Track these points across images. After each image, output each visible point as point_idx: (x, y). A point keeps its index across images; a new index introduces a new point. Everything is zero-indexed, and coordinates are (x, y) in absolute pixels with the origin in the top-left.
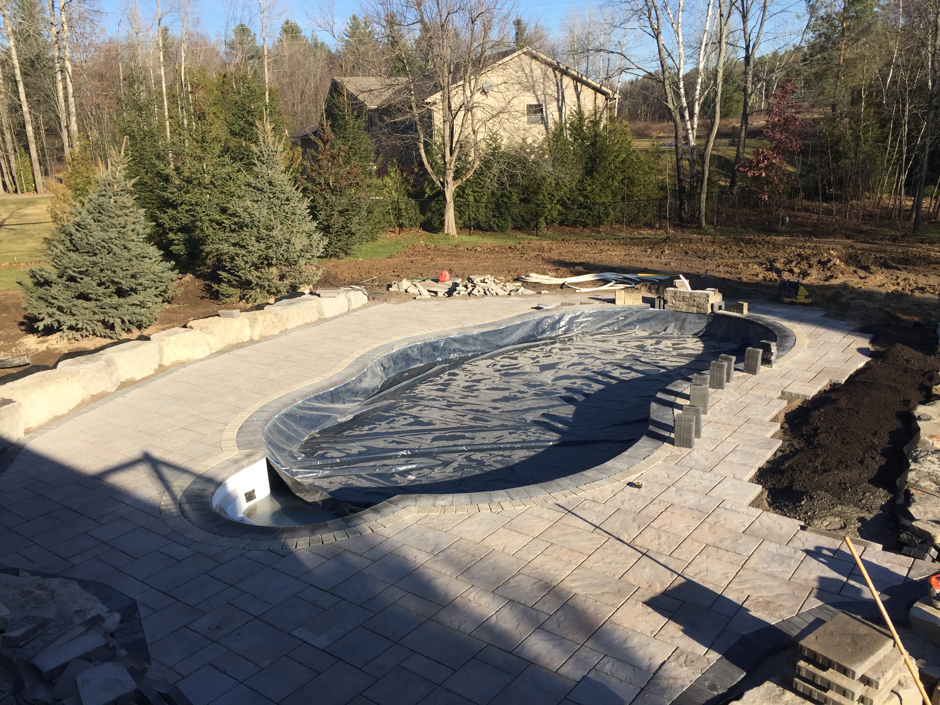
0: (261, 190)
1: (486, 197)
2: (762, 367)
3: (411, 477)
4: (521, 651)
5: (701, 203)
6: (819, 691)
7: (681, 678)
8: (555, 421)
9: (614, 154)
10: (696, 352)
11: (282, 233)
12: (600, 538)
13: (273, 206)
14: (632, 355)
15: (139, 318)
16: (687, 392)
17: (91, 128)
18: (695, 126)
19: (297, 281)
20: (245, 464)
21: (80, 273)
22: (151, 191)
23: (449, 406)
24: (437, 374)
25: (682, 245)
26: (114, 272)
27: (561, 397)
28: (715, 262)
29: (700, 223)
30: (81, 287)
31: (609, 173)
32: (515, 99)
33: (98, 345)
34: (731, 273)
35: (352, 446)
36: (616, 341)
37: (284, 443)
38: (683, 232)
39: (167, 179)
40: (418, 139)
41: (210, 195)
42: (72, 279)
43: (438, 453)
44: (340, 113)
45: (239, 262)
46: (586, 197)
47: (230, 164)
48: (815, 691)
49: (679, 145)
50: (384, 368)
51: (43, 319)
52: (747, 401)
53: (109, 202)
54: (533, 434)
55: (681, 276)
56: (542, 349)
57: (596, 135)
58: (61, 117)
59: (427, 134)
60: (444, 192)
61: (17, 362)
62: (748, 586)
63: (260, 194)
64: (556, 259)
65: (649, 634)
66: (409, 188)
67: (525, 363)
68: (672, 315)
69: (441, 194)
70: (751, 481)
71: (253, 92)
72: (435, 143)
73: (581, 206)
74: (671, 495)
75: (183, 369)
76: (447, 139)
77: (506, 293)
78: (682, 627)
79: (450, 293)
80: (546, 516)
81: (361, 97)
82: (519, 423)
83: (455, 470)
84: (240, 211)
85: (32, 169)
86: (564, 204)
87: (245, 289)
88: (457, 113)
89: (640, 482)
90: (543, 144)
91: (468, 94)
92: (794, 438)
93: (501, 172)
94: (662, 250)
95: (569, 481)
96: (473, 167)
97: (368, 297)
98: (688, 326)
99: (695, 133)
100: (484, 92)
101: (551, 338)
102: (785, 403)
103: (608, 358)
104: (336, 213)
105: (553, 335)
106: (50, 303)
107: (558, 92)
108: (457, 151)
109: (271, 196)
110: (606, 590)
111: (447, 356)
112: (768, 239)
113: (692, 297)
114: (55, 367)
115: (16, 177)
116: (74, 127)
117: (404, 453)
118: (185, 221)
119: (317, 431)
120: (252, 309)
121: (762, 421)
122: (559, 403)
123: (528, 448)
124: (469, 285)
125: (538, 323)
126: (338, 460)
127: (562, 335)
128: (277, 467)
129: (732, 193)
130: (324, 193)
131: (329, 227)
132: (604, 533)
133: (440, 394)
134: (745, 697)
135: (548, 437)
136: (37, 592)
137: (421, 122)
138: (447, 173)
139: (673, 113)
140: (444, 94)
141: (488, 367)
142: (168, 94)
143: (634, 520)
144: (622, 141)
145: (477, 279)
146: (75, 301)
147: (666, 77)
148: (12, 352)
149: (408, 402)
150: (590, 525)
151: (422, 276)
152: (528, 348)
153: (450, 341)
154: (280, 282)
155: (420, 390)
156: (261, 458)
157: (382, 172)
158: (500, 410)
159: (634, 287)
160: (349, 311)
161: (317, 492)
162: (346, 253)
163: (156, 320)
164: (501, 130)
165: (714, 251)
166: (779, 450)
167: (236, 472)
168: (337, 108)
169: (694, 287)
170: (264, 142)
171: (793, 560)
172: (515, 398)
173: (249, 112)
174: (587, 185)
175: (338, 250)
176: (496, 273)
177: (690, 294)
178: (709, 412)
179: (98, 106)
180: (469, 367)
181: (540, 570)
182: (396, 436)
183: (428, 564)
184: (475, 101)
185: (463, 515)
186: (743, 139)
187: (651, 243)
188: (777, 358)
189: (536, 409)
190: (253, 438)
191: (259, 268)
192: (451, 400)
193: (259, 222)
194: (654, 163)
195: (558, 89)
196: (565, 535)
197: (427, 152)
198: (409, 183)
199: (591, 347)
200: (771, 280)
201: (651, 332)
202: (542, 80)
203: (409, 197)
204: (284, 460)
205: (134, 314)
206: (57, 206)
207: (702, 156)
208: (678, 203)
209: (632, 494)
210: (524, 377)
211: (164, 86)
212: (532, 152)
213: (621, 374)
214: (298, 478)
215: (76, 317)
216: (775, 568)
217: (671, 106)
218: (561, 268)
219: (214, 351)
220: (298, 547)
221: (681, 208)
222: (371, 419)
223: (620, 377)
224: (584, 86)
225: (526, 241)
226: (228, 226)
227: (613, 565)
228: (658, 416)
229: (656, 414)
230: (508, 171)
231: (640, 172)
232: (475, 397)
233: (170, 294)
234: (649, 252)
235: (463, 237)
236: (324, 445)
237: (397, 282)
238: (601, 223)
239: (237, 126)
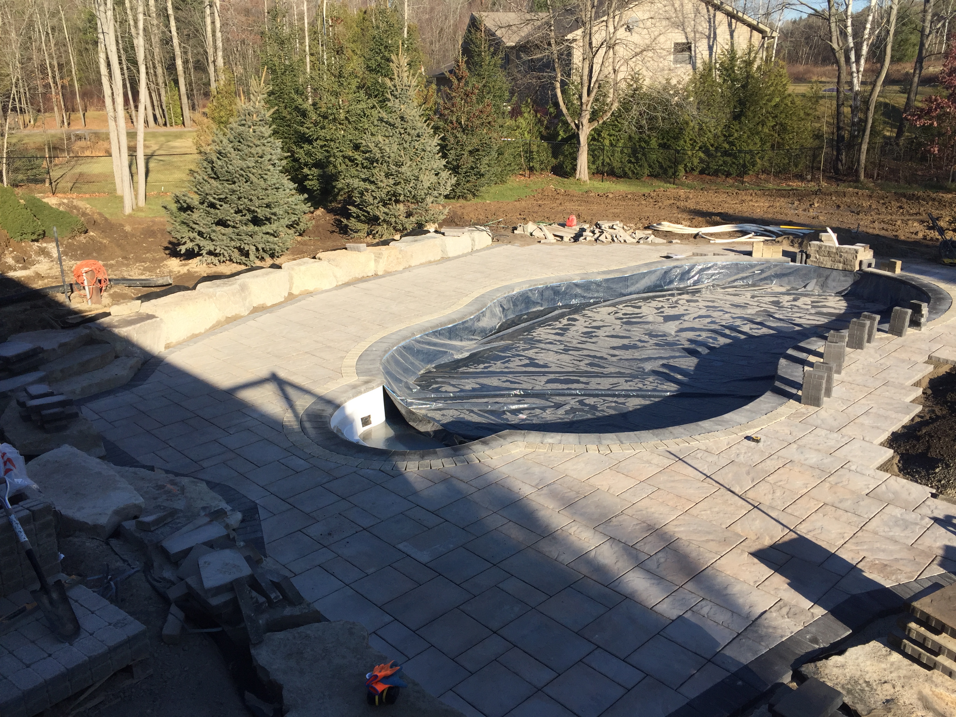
0: (393, 125)
1: (623, 141)
2: (909, 329)
3: (522, 416)
4: (617, 586)
5: (861, 154)
6: (928, 654)
7: (781, 628)
8: (675, 372)
9: (766, 98)
10: (837, 311)
11: (410, 169)
12: (710, 487)
13: (403, 142)
14: (765, 311)
15: (272, 246)
16: (821, 350)
17: (236, 64)
18: (862, 69)
19: (423, 218)
20: (363, 390)
21: (220, 200)
22: (289, 126)
23: (566, 350)
24: (557, 318)
25: (834, 198)
26: (251, 200)
27: (683, 349)
28: (870, 218)
29: (857, 176)
30: (220, 214)
31: (759, 118)
32: (662, 36)
33: (234, 271)
34: (887, 230)
35: (466, 382)
36: (749, 295)
37: (401, 374)
38: (838, 185)
39: (304, 114)
40: (555, 78)
41: (345, 130)
42: (212, 206)
43: (551, 395)
44: (477, 49)
45: (368, 197)
46: (732, 144)
47: (365, 100)
48: (924, 655)
49: (841, 89)
50: (504, 309)
51: (185, 243)
52: (888, 364)
53: (249, 132)
54: (650, 383)
55: (829, 230)
56: (668, 300)
57: (749, 76)
58: (208, 51)
59: (565, 73)
60: (578, 134)
61: (160, 281)
62: (865, 547)
63: (392, 129)
64: (692, 208)
65: (752, 584)
66: (542, 129)
67: (648, 312)
68: (815, 271)
69: (576, 136)
70: (882, 444)
71: (391, 26)
72: (573, 83)
73: (726, 153)
74: (792, 452)
75: (311, 298)
76: (585, 78)
77: (635, 241)
78: (788, 581)
79: (576, 238)
80: (655, 461)
81: (498, 33)
82: (637, 371)
83: (567, 412)
84: (372, 146)
85: (181, 104)
86: (707, 152)
87: (373, 225)
88: (597, 51)
89: (759, 436)
90: (688, 85)
91: (611, 29)
92: (937, 404)
93: (641, 114)
94: (811, 203)
95: (682, 430)
96: (610, 109)
97: (493, 239)
98: (830, 283)
99: (860, 76)
100: (629, 29)
101: (678, 289)
102: (931, 368)
103: (739, 312)
104: (466, 153)
105: (681, 286)
106: (191, 228)
107: (710, 29)
108: (595, 91)
109: (402, 131)
110: (711, 537)
111: (568, 302)
112: (934, 195)
113: (839, 252)
114: (194, 288)
115: (166, 110)
116: (220, 61)
117: (517, 392)
118: (319, 156)
119: (434, 366)
120: (377, 244)
121: (902, 384)
122: (681, 354)
123: (643, 397)
124: (597, 231)
125: (666, 273)
126: (452, 395)
127: (690, 286)
128: (393, 396)
129: (897, 144)
130: (455, 131)
131: (458, 167)
132: (714, 483)
133: (558, 338)
134: (847, 653)
135: (665, 387)
136: (169, 486)
137: (559, 60)
138: (583, 114)
139: (837, 54)
140: (585, 29)
141: (609, 314)
142: (310, 31)
143: (748, 473)
144: (777, 84)
145: (605, 225)
146: (214, 227)
147: (832, 14)
148: (156, 273)
149: (525, 343)
150: (701, 474)
151: (548, 220)
152: (653, 298)
153: (572, 285)
154: (406, 220)
155: (538, 333)
156: (378, 386)
157: (516, 113)
158: (619, 358)
159: (774, 240)
160: (473, 252)
161: (429, 422)
162: (474, 195)
163: (287, 249)
164: (644, 69)
165: (870, 206)
166: (918, 416)
167: (354, 396)
168: (474, 44)
169: (841, 241)
170: (398, 76)
171: (918, 527)
172: (635, 347)
173: (386, 47)
174: (734, 131)
175: (466, 191)
176: (626, 220)
177: (837, 249)
178: (843, 372)
179: (243, 42)
180: (590, 314)
181: (644, 512)
182: (510, 376)
183: (531, 497)
184: (618, 37)
185: (570, 453)
186: (915, 85)
187: (799, 195)
188: (928, 321)
189: (656, 359)
190: (372, 366)
191: (387, 204)
192: (568, 344)
193: (389, 157)
194: (811, 108)
195: (710, 26)
196: (673, 481)
197: (563, 92)
198: (542, 125)
199: (721, 300)
200: (932, 239)
201: (789, 288)
202: (693, 15)
203: (541, 139)
204: (400, 390)
205: (268, 242)
206: (202, 138)
207: (866, 102)
208: (835, 153)
209: (749, 447)
210: (646, 327)
211: (306, 21)
212: (676, 93)
213: (751, 329)
214: (412, 408)
215: (214, 243)
216: (897, 533)
217: (835, 46)
218: (696, 217)
219: (340, 283)
220: (407, 470)
221: (838, 159)
222: (487, 358)
223: (750, 332)
224: (738, 23)
225: (662, 189)
226: (360, 163)
227: (721, 515)
228: (786, 373)
229: (784, 370)
230: (648, 114)
231: (795, 118)
232: (593, 343)
233: (302, 226)
234: (796, 204)
235: (595, 183)
236: (440, 380)
237: (522, 225)
238: (745, 173)
239: (373, 62)
